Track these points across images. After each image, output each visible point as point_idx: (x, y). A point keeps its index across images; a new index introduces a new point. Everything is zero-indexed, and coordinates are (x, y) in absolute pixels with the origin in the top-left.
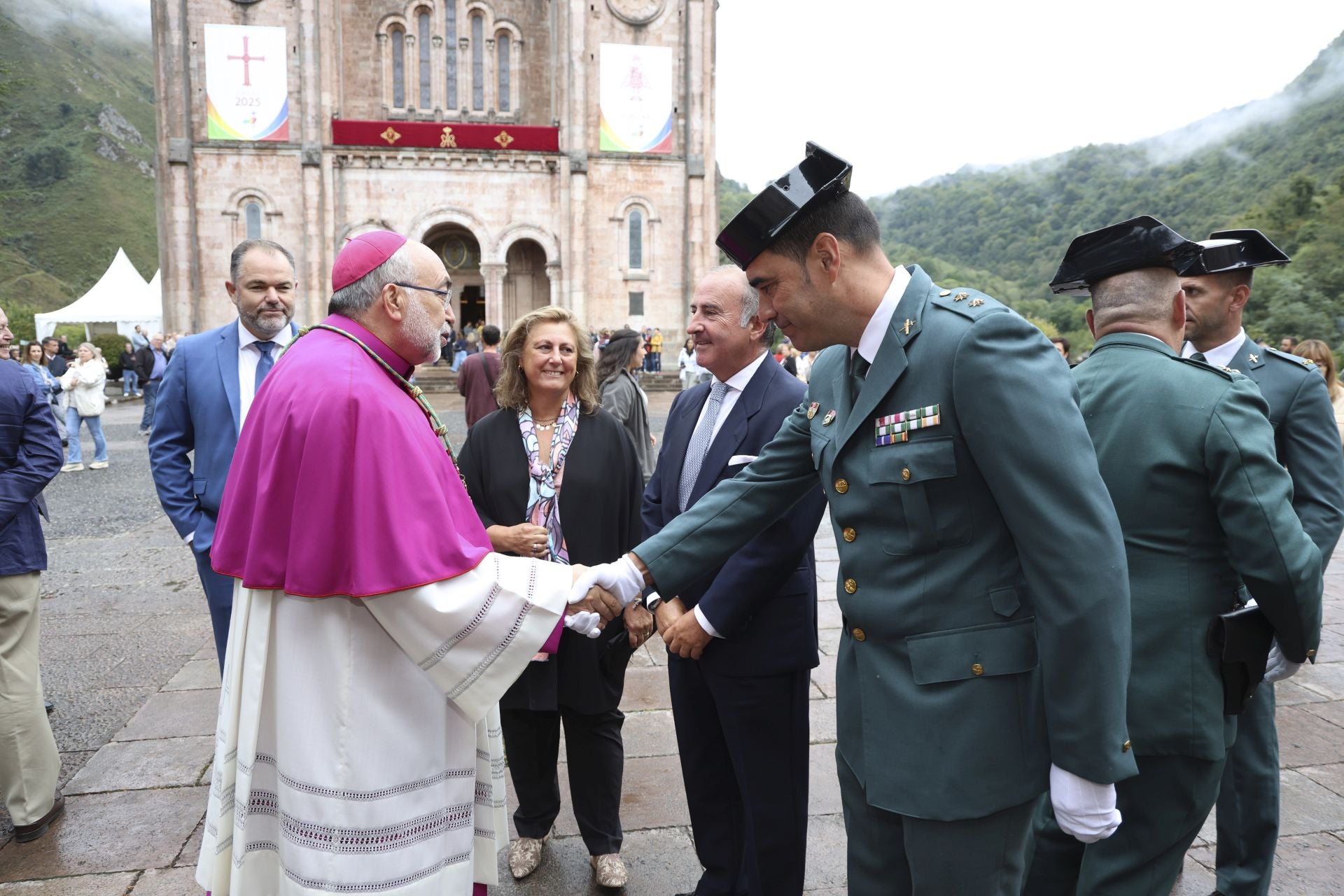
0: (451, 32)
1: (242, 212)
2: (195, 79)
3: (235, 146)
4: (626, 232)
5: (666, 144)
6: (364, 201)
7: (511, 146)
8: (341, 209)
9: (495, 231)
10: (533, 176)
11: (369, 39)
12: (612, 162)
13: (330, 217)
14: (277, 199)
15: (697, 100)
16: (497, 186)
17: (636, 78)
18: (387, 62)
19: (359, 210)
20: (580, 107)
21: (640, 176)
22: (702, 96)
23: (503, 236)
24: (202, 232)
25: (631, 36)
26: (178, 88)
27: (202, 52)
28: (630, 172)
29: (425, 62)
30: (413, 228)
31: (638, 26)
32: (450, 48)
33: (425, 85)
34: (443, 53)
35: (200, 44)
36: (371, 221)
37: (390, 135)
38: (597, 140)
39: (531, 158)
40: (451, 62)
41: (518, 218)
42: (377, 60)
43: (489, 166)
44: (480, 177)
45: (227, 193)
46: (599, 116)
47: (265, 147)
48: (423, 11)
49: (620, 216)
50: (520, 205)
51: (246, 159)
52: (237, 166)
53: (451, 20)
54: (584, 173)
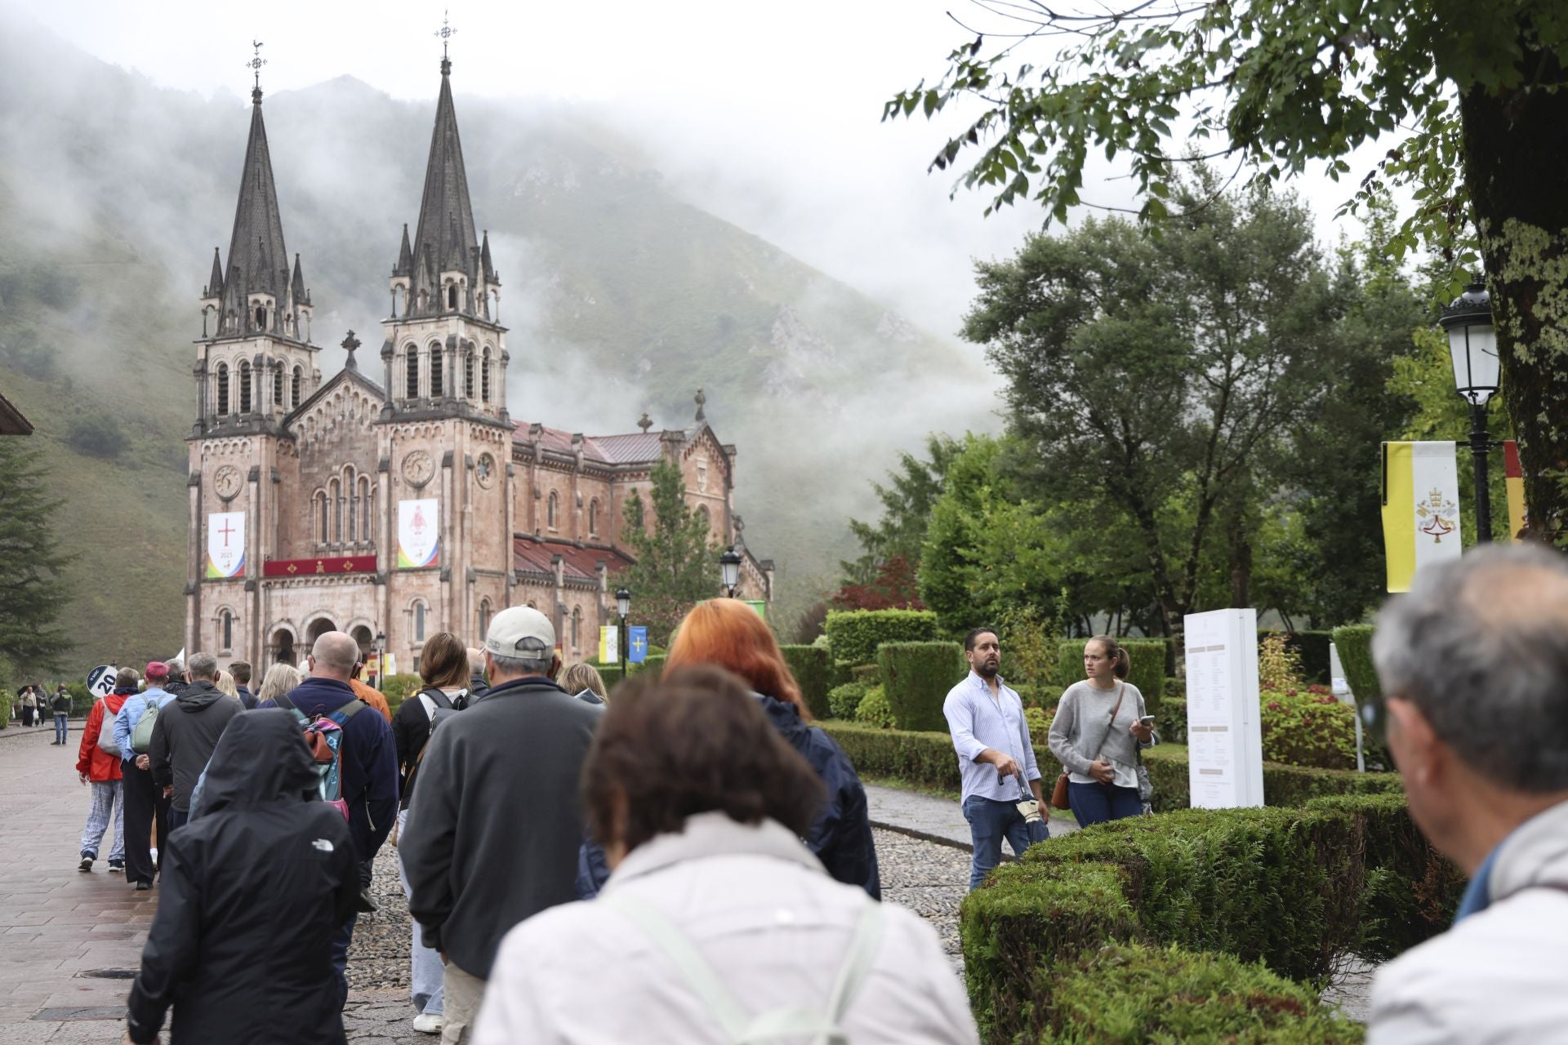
0: (352, 493)
1: (223, 618)
2: (203, 545)
3: (219, 581)
4: (414, 618)
5: (434, 560)
6: (280, 608)
7: (352, 570)
8: (268, 614)
9: (346, 621)
10: (365, 587)
11: (305, 503)
12: (404, 574)
13: (262, 619)
14: (238, 610)
15: (448, 531)
16: (346, 594)
17: (418, 520)
18: (317, 516)
19: (277, 613)
20: (384, 543)
21: (420, 582)
22: (452, 528)
23: (348, 625)
24: (202, 631)
25: (415, 495)
26: (194, 552)
27: (207, 530)
28: (414, 580)
29: (338, 513)
30: (303, 622)
31: (419, 488)
32: (352, 502)
33: (338, 526)
34: (348, 506)
35: (206, 525)
36: (282, 620)
37: (292, 568)
38: (397, 561)
39: (362, 576)
40: (352, 510)
41: (357, 613)
42: (311, 516)
43: (342, 582)
44: (338, 590)
45: (214, 608)
46: (398, 546)
47: (232, 580)
48: (336, 483)
49: (409, 608)
50: (358, 605)
51: (224, 588)
52: (220, 592)
53: (352, 484)
54: (384, 583)
